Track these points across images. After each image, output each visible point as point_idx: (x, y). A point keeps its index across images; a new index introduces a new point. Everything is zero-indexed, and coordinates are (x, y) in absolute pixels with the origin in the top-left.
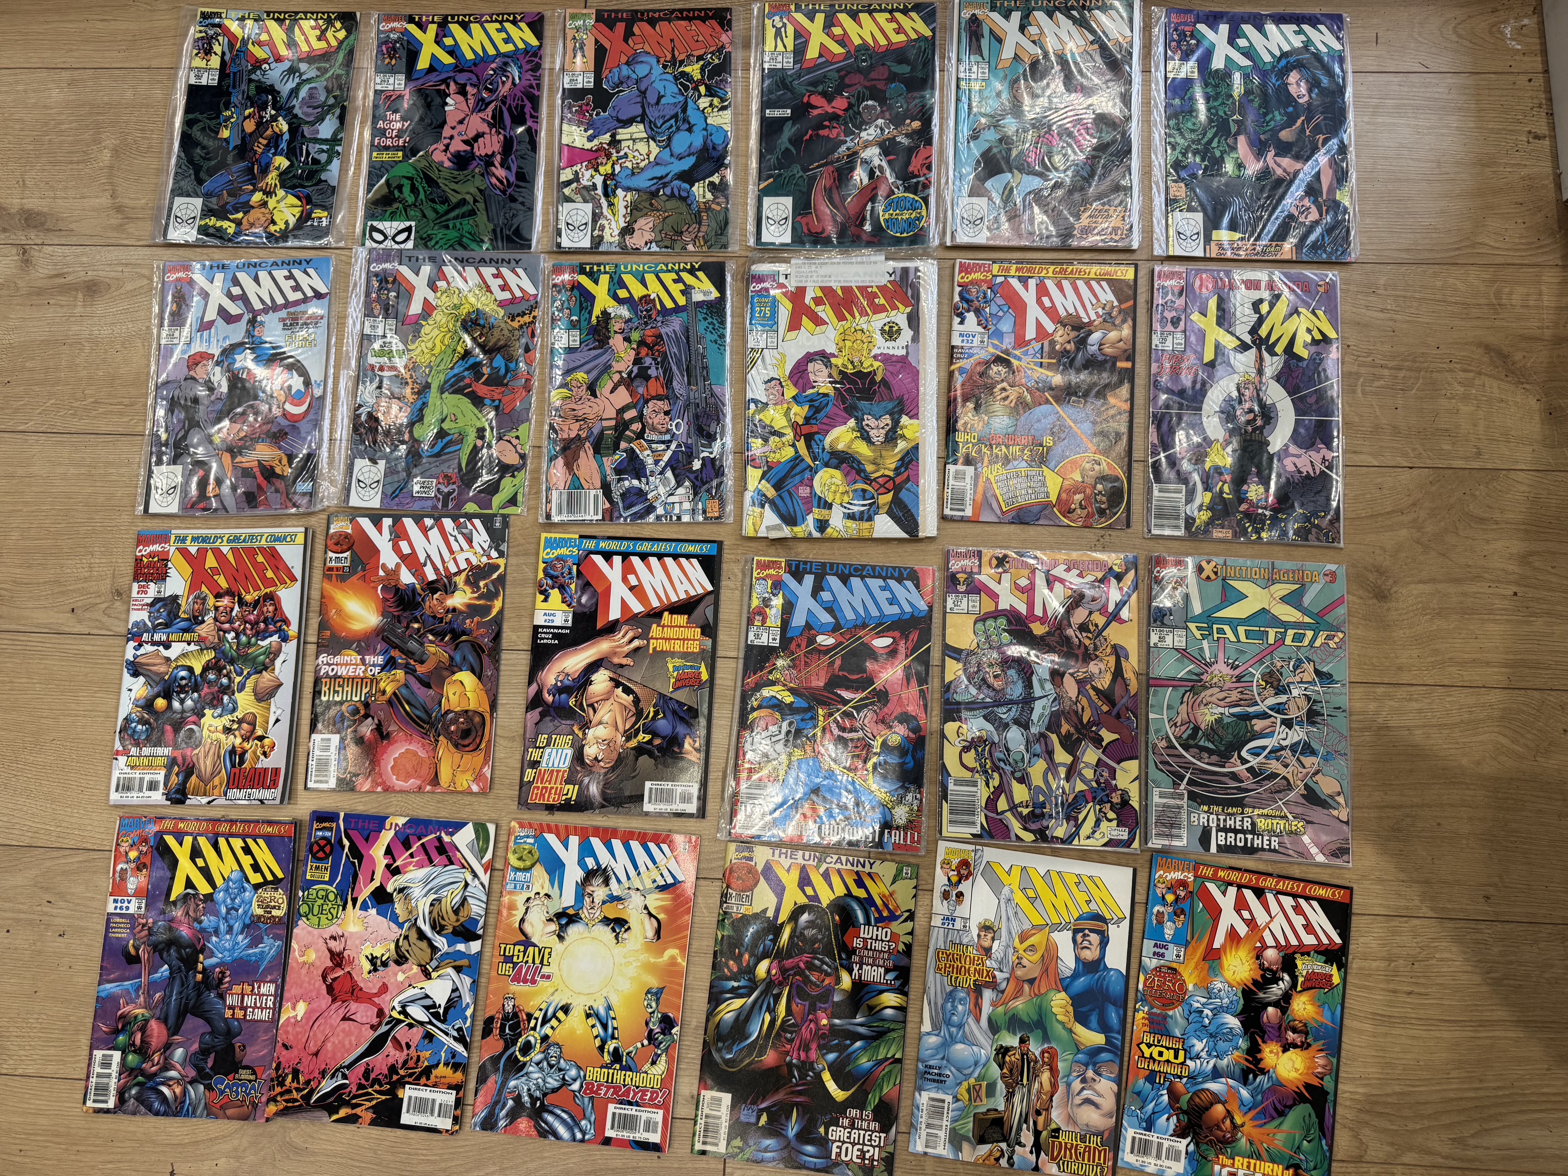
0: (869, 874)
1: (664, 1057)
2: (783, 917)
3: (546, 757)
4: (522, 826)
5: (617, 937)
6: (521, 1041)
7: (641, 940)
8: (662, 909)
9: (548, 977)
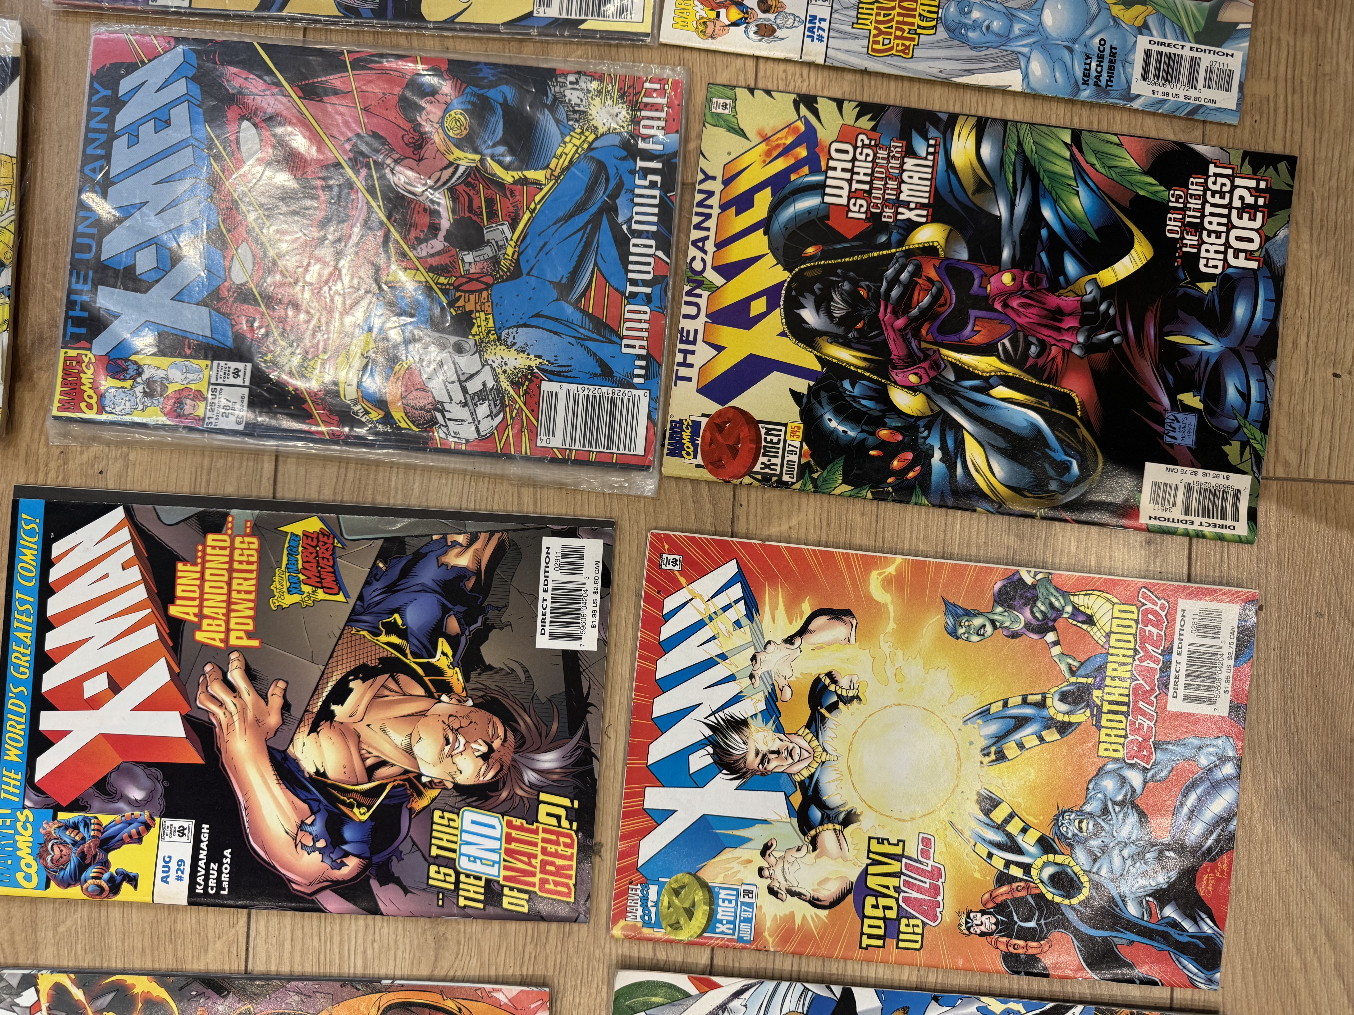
0: (727, 182)
1: (1080, 600)
2: (808, 360)
3: (477, 868)
4: (621, 913)
5: (847, 700)
6: (1051, 894)
7: (853, 650)
8: (792, 606)
9: (926, 842)
